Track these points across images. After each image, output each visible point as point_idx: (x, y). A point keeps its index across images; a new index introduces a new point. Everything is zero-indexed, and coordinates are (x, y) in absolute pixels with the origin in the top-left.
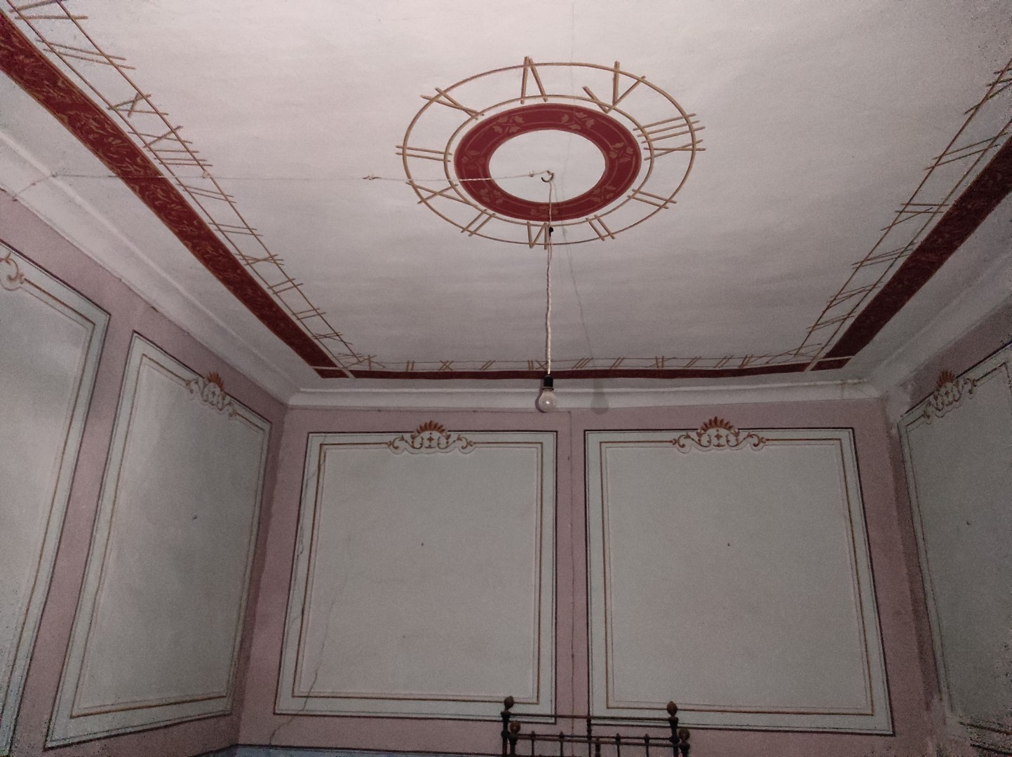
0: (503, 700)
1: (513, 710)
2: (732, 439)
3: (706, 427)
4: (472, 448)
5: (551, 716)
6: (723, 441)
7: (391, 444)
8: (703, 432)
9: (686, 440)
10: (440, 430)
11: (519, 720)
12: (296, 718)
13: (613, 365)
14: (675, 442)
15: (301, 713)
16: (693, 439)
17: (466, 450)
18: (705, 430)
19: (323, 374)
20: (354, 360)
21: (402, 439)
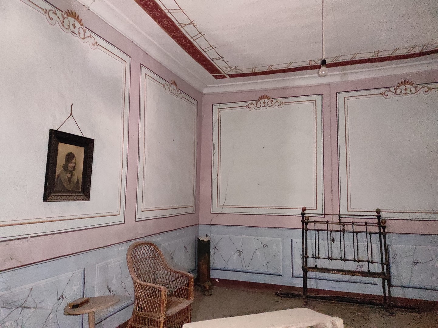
0: (302, 208)
1: (306, 212)
2: (413, 90)
3: (399, 85)
4: (283, 105)
5: (323, 214)
6: (408, 91)
7: (247, 106)
8: (397, 88)
9: (389, 92)
10: (268, 98)
11: (308, 216)
12: (219, 214)
13: (352, 59)
14: (382, 94)
15: (221, 213)
16: (392, 92)
17: (280, 107)
18: (399, 87)
19: (216, 77)
20: (229, 69)
21: (252, 104)
